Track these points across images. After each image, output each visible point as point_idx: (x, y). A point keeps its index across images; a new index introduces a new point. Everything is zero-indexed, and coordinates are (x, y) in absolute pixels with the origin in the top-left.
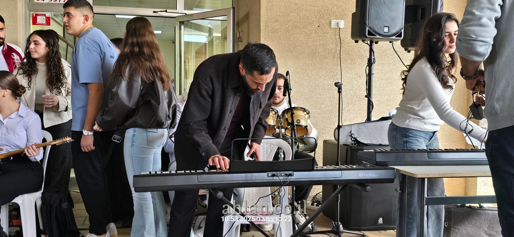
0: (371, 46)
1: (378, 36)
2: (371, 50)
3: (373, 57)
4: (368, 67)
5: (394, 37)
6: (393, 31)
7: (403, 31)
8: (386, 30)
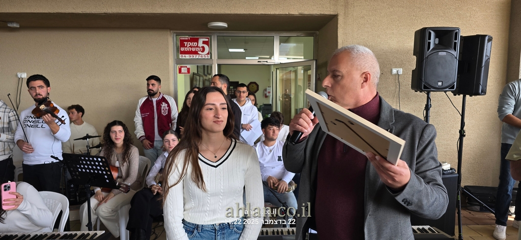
0: (428, 94)
1: (432, 89)
2: (428, 98)
3: (429, 103)
4: (425, 111)
5: (447, 89)
6: (446, 85)
7: (455, 84)
8: (440, 84)
